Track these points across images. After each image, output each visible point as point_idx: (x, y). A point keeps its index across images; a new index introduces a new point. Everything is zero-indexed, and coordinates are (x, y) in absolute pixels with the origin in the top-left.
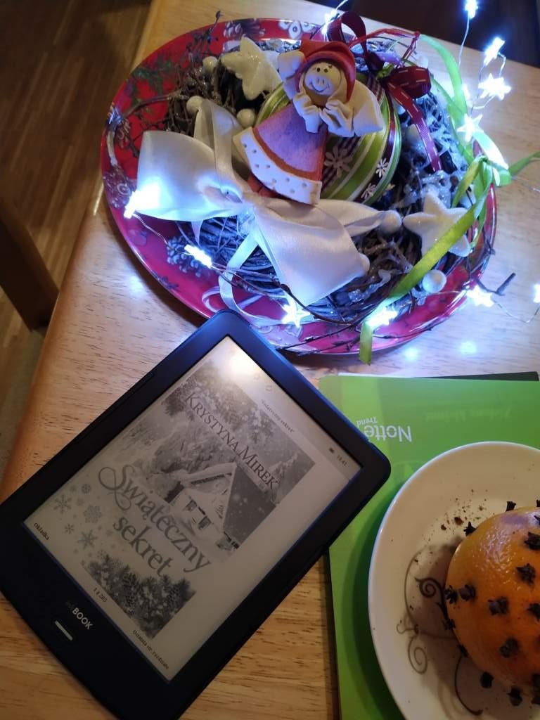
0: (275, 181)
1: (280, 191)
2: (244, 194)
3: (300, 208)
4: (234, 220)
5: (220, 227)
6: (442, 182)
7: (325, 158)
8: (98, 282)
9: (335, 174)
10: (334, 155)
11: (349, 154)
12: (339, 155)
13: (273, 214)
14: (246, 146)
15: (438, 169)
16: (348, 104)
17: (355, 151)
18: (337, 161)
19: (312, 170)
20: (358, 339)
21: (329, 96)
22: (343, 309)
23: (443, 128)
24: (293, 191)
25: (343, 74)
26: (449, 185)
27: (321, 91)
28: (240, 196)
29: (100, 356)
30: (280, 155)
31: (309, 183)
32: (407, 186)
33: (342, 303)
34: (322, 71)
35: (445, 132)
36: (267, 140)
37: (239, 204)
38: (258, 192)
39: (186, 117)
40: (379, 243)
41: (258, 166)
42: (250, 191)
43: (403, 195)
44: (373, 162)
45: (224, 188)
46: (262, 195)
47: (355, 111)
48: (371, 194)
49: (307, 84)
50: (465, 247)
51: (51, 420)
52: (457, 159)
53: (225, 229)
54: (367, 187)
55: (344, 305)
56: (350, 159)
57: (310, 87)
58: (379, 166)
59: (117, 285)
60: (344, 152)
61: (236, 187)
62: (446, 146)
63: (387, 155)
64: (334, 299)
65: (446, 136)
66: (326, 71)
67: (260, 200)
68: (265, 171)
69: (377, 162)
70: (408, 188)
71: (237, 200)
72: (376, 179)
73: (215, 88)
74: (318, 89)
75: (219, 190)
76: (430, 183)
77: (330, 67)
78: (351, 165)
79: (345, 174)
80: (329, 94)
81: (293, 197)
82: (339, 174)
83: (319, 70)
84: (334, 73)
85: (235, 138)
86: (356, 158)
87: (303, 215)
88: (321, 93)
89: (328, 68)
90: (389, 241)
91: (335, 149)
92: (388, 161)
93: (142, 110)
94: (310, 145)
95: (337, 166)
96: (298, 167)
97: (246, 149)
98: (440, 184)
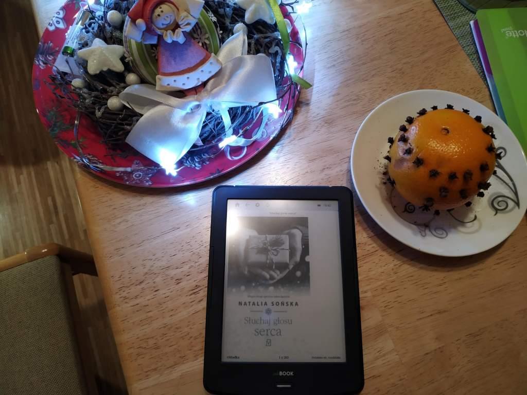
2: (197, 100)
5: (207, 125)
9: (206, 44)
10: (197, 38)
11: (200, 30)
12: (198, 35)
13: (215, 90)
14: (169, 85)
16: (180, 12)
17: (201, 27)
18: (200, 39)
19: (205, 54)
24: (210, 72)
30: (185, 68)
32: (219, 10)
34: (161, 14)
37: (202, 106)
39: (120, 113)
41: (184, 84)
42: (196, 96)
45: (188, 110)
49: (162, 27)
53: (209, 122)
56: (203, 31)
57: (165, 26)
58: (210, 18)
60: (199, 32)
61: (191, 103)
63: (206, 9)
66: (162, 11)
67: (203, 93)
68: (189, 81)
69: (208, 17)
71: (198, 106)
73: (106, 87)
74: (168, 23)
75: (187, 113)
77: (161, 8)
78: (206, 32)
79: (209, 39)
80: (174, 18)
82: (208, 42)
83: (159, 15)
84: (165, 8)
86: (203, 27)
88: (172, 22)
89: (161, 10)
90: (252, 37)
91: (195, 35)
92: (208, 11)
96: (198, 61)
97: (171, 85)
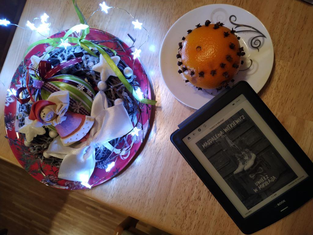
0: (83, 133)
1: (87, 132)
2: (87, 145)
3: (95, 124)
4: (96, 149)
5: (98, 154)
6: (87, 58)
7: (76, 112)
8: (112, 196)
9: (82, 108)
10: (75, 108)
11: (75, 102)
12: (75, 106)
14: (68, 142)
15: (81, 59)
16: (57, 104)
17: (74, 100)
18: (77, 107)
19: (81, 119)
20: (147, 105)
21: (54, 113)
22: (135, 110)
23: (63, 53)
24: (88, 127)
25: (46, 107)
26: (88, 56)
27: (52, 116)
28: (88, 147)
29: (140, 200)
30: (74, 130)
31: (86, 121)
33: (132, 110)
34: (44, 115)
35: (65, 52)
36: (67, 134)
37: (91, 148)
38: (86, 139)
40: (110, 91)
42: (86, 142)
43: (91, 75)
44: (79, 91)
45: (84, 152)
46: (88, 138)
47: (60, 102)
48: (91, 92)
49: (48, 121)
50: (116, 58)
51: (161, 219)
52: (78, 51)
54: (88, 94)
55: (133, 109)
56: (77, 102)
58: (80, 89)
59: (113, 189)
60: (74, 104)
61: (84, 148)
62: (71, 53)
63: (76, 85)
64: (131, 113)
65: (67, 52)
66: (44, 114)
68: (79, 135)
69: (78, 90)
70: (88, 73)
72: (85, 90)
74: (51, 117)
75: (84, 154)
76: (87, 64)
77: (43, 112)
78: (79, 101)
79: (83, 104)
80: (53, 113)
81: (91, 127)
82: (82, 106)
83: (44, 117)
84: (45, 110)
85: (64, 145)
86: (77, 99)
87: (98, 123)
88: (53, 116)
90: (110, 87)
91: (73, 108)
92: (78, 84)
93: (43, 169)
94: (71, 119)
95: (79, 107)
96: (79, 124)
97: (69, 142)
98: (88, 60)
